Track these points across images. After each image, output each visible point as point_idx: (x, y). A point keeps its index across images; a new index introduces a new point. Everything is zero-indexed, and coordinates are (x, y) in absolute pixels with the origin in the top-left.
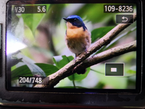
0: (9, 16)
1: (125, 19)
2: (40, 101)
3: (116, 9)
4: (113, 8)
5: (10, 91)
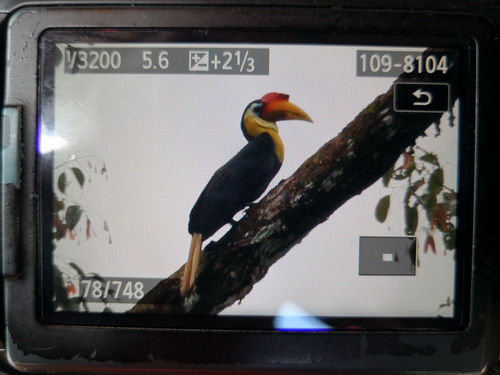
0: (48, 81)
1: (424, 98)
2: (151, 357)
3: (396, 65)
4: (386, 60)
5: (50, 327)
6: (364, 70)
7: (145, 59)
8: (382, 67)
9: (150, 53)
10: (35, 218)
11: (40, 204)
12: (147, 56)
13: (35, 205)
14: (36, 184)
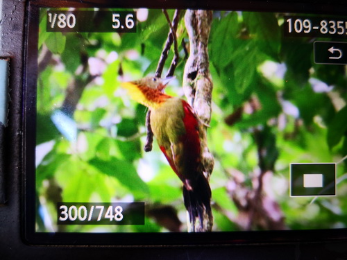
7: (114, 20)
8: (304, 29)
9: (118, 15)
12: (116, 18)
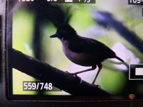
6: (131, 2)
10: (5, 59)
11: (7, 53)
13: (5, 53)
14: (6, 46)
